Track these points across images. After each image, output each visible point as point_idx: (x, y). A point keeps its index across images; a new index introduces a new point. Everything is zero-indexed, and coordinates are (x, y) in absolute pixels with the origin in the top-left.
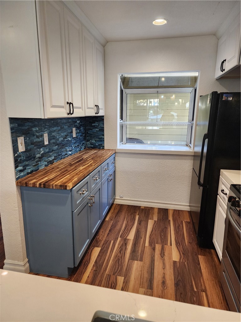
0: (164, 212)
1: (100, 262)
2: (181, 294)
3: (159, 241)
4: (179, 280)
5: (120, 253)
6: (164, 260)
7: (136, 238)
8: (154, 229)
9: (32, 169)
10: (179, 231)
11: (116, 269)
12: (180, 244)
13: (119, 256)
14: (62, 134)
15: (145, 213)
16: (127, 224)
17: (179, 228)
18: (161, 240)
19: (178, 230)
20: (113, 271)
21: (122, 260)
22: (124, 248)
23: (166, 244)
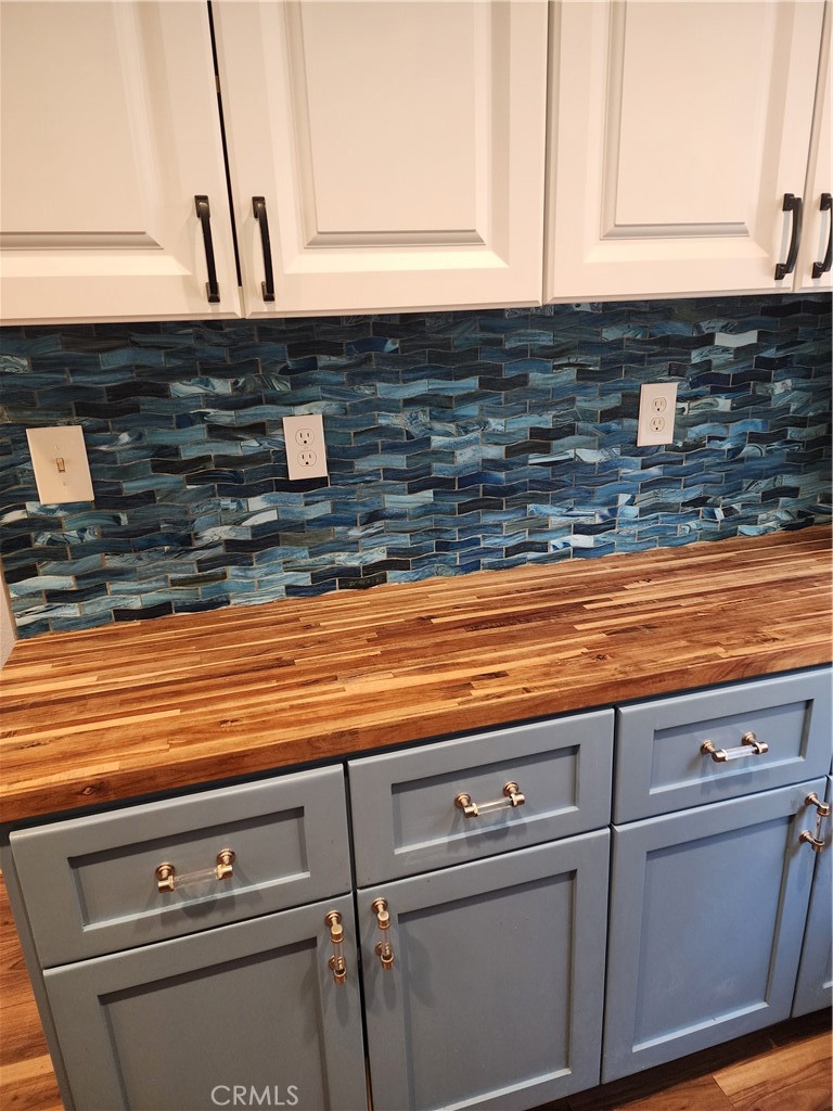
9: (154, 598)
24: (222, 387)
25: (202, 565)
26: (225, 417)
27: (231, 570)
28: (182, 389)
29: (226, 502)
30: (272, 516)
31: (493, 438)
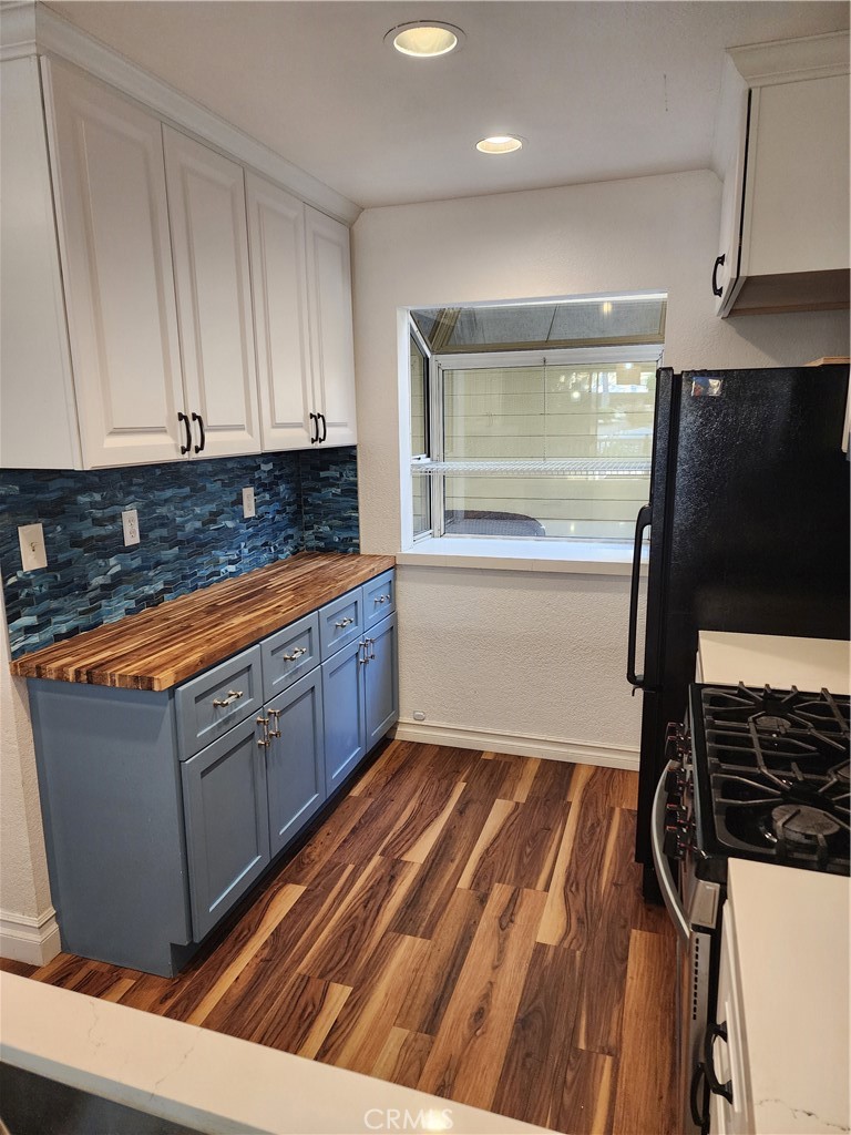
0: (558, 773)
1: (289, 933)
2: (528, 1055)
3: (511, 873)
4: (537, 1010)
5: (365, 907)
6: (506, 938)
7: (433, 861)
8: (504, 832)
9: (72, 624)
10: (591, 841)
11: (336, 959)
12: (577, 889)
13: (357, 917)
14: (198, 510)
15: (492, 775)
16: (418, 811)
17: (593, 834)
18: (517, 871)
19: (586, 840)
20: (323, 965)
21: (362, 932)
22: (382, 893)
23: (531, 885)
24: (97, 497)
25: (92, 601)
26: (98, 514)
27: (104, 602)
28: (83, 499)
29: (101, 562)
30: (118, 568)
31: (197, 517)
